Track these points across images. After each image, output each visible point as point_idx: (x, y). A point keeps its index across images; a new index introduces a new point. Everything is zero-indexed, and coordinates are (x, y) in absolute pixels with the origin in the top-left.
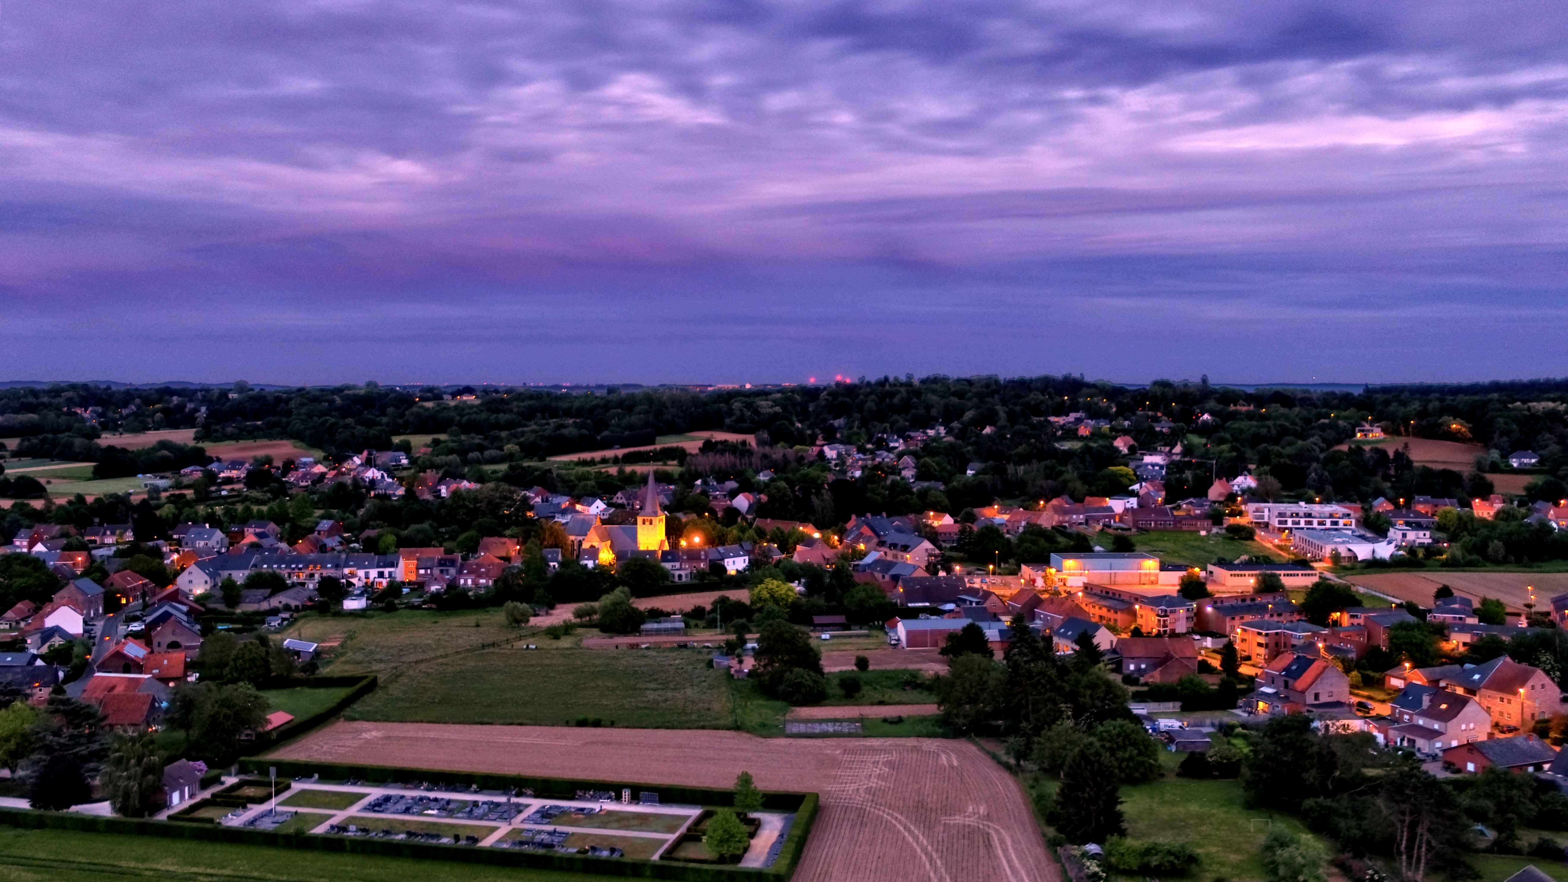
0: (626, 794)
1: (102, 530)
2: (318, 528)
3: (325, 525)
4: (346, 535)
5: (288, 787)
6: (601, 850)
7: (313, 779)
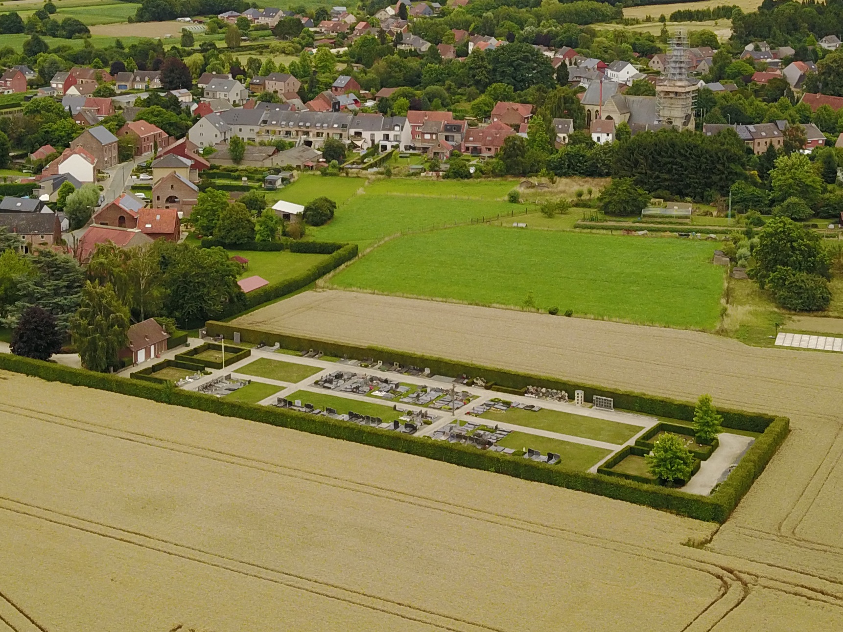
0: (579, 394)
1: (133, 76)
2: (335, 84)
3: (342, 81)
4: (362, 92)
5: (248, 354)
6: (538, 454)
7: (274, 348)
